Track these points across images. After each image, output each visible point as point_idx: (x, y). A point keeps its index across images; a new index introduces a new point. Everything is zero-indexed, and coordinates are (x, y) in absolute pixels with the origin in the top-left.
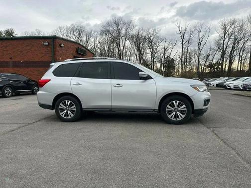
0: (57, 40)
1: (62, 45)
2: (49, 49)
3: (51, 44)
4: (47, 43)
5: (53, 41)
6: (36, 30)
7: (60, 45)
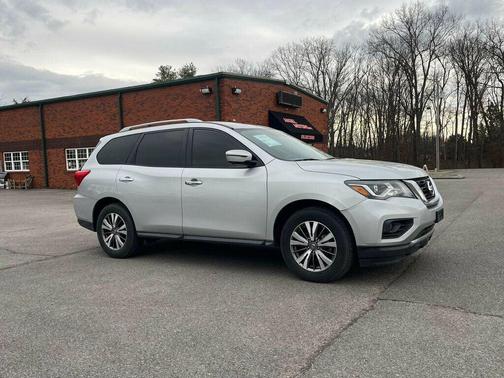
0: (227, 82)
1: (238, 91)
2: (211, 101)
3: (215, 89)
4: (207, 90)
5: (219, 83)
6: (237, 62)
7: (234, 90)
